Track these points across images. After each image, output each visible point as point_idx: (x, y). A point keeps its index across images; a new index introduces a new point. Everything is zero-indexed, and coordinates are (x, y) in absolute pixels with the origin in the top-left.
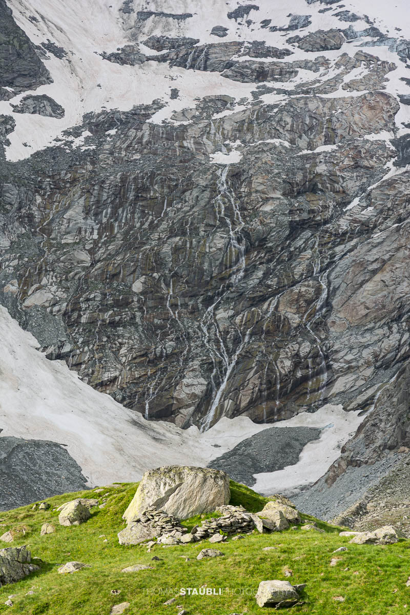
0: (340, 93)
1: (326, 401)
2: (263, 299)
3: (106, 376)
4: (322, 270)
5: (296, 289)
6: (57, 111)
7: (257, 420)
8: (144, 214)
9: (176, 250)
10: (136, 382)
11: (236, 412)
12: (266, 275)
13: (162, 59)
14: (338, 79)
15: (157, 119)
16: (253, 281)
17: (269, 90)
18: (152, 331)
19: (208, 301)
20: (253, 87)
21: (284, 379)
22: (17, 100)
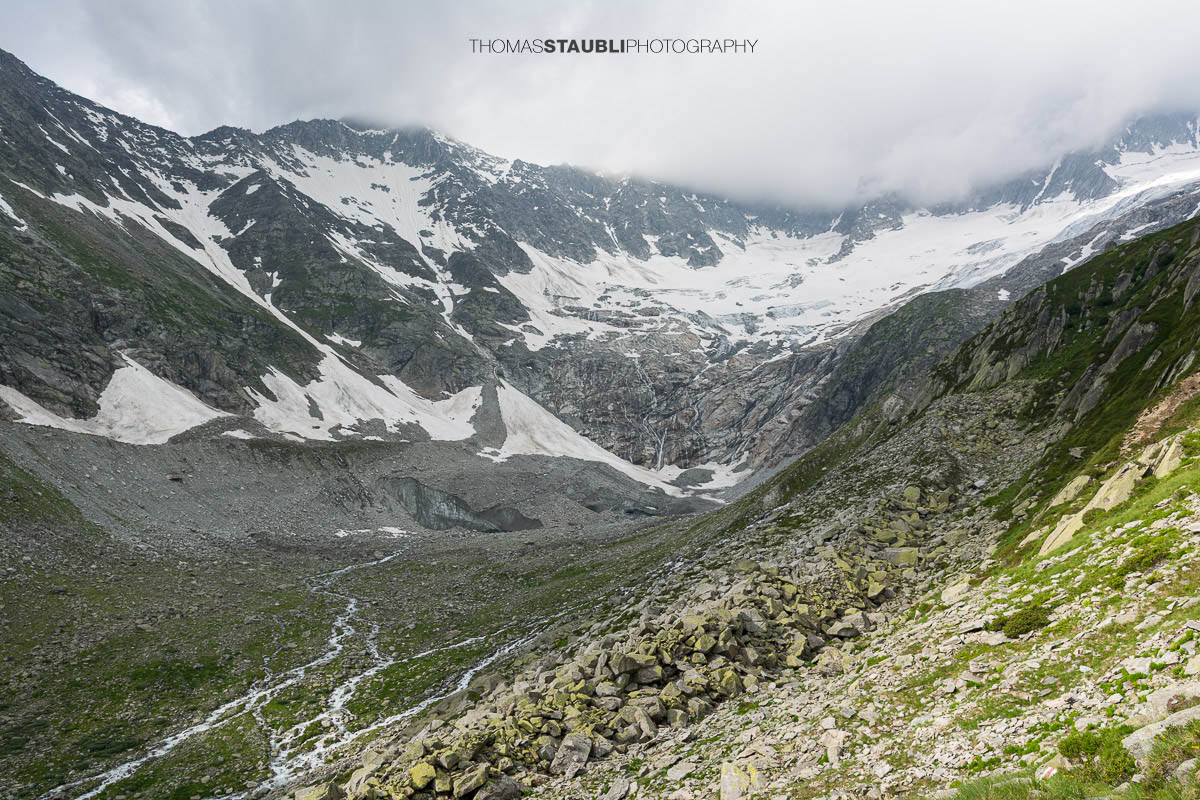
0: (669, 333)
1: (708, 460)
2: (669, 416)
3: (609, 445)
4: (694, 404)
5: (685, 411)
6: (540, 333)
7: (680, 467)
8: (603, 377)
9: (624, 392)
10: (623, 448)
11: (670, 463)
12: (668, 405)
13: (575, 316)
14: (665, 327)
15: (591, 337)
16: (663, 408)
17: (636, 330)
18: (622, 427)
19: (644, 416)
20: (627, 329)
21: (689, 449)
22: (521, 326)
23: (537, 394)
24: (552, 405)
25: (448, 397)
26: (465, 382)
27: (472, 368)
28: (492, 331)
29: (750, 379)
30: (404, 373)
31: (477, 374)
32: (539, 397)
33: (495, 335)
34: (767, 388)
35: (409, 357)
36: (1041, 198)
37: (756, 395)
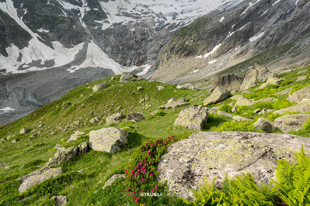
0: (148, 21)
1: (146, 63)
2: (138, 50)
3: (117, 60)
4: (146, 46)
5: (142, 48)
6: (109, 23)
7: (137, 66)
8: (121, 38)
9: (126, 43)
10: (121, 61)
11: (134, 65)
12: (138, 46)
13: (123, 15)
14: (148, 19)
15: (123, 24)
16: (137, 47)
17: (138, 20)
18: (123, 54)
19: (131, 50)
20: (136, 20)
21: (141, 60)
22: (103, 21)
23: (100, 44)
24: (104, 48)
25: (73, 47)
26: (79, 42)
27: (82, 37)
28: (92, 24)
29: (163, 38)
30: (61, 40)
31: (84, 39)
32: (101, 45)
33: (92, 25)
34: (167, 40)
35: (63, 35)
37: (164, 43)
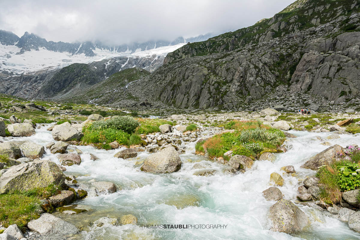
34: (13, 84)
36: (77, 53)
37: (9, 85)
